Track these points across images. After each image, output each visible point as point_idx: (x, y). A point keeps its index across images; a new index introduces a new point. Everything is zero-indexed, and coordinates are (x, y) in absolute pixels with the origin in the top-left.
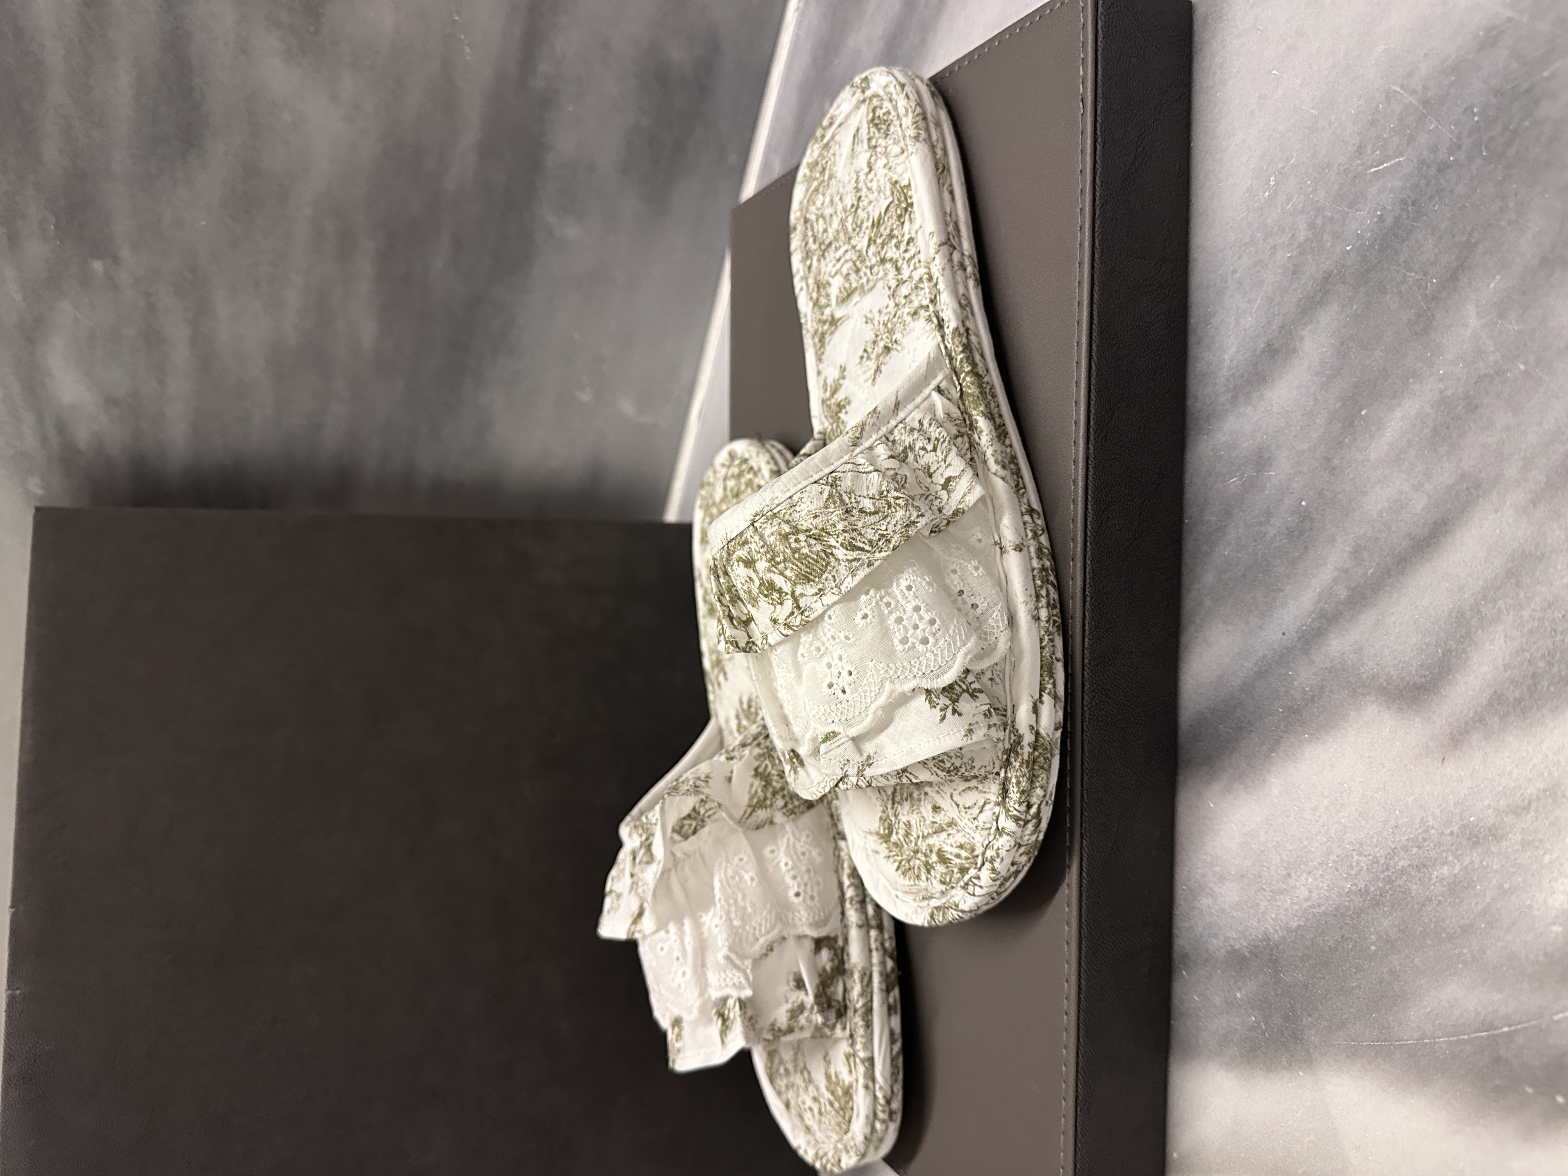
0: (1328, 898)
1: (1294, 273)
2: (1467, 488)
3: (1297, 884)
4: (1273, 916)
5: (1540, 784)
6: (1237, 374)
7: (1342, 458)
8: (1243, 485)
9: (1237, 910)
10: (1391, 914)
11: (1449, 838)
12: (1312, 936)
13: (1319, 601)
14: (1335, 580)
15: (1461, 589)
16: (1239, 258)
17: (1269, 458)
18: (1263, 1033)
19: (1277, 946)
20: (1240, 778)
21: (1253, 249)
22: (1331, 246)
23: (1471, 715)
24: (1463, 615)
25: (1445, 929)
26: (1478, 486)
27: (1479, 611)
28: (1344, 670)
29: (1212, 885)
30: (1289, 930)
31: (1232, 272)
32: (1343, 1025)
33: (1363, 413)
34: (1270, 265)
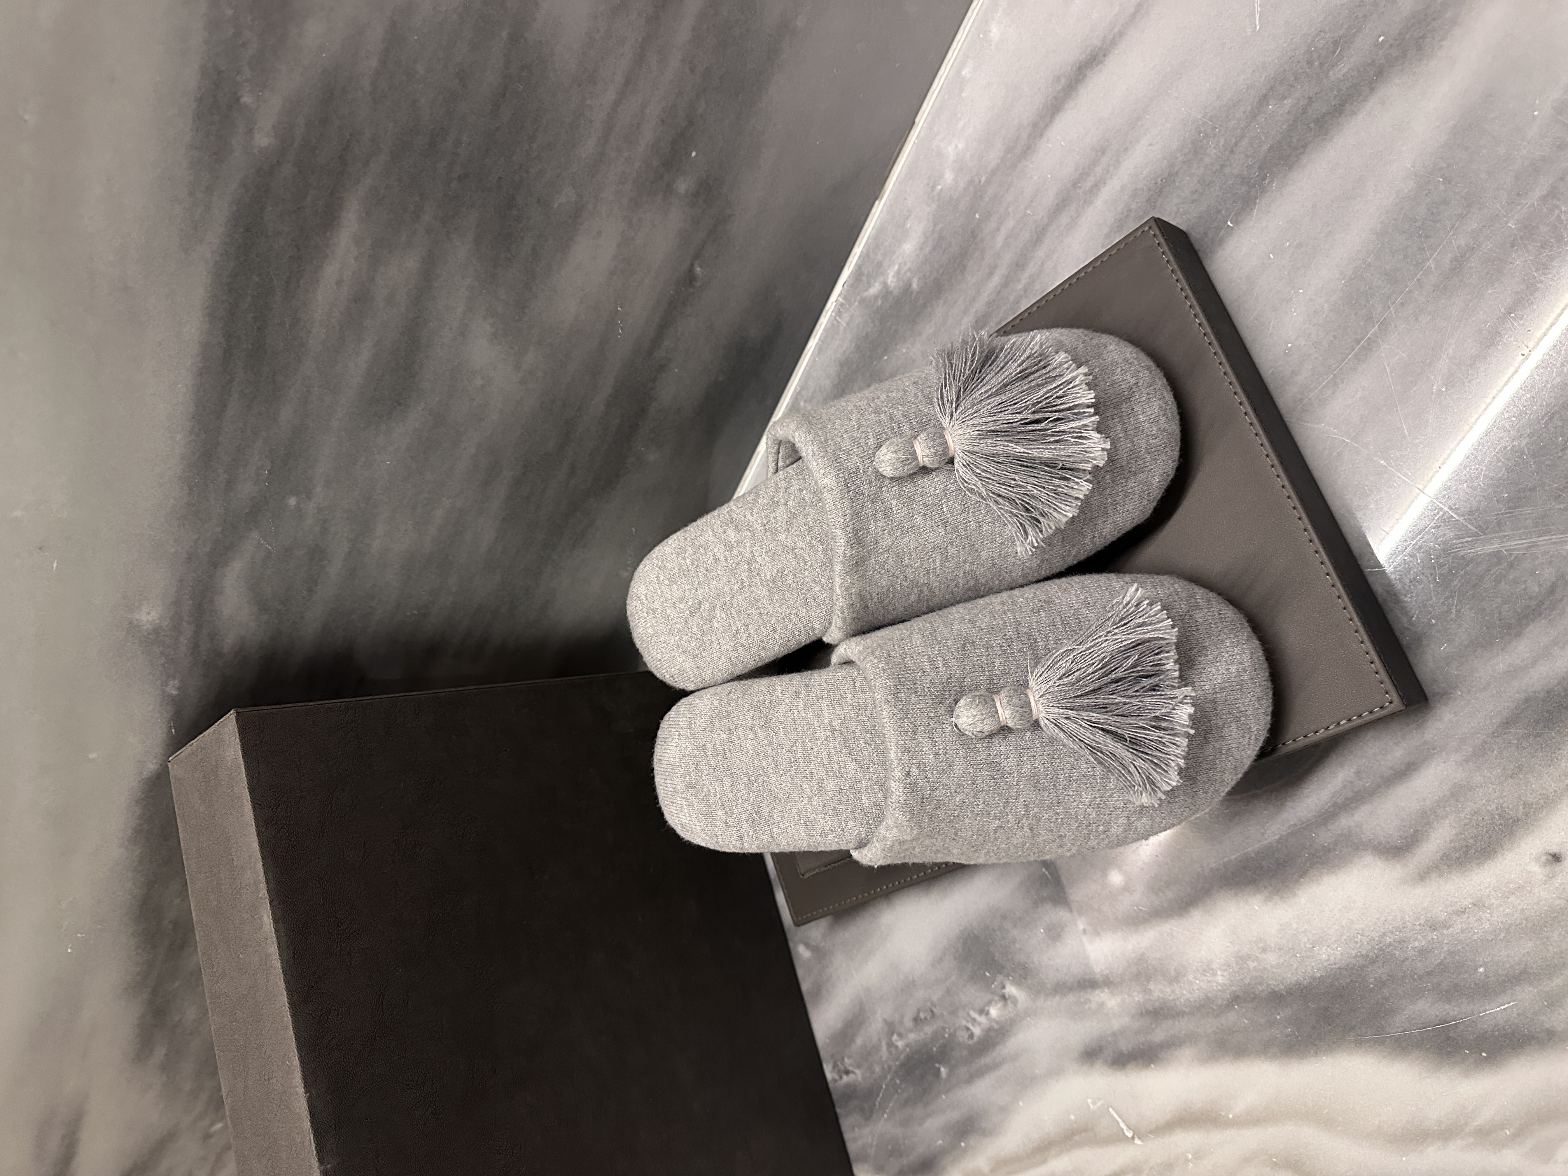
0: (1341, 960)
2: (1428, 749)
3: (1320, 952)
4: (1303, 971)
5: (1470, 900)
9: (1277, 968)
10: (1383, 967)
11: (1419, 927)
12: (1330, 980)
13: (1333, 797)
14: (1345, 787)
15: (1424, 800)
18: (1297, 1037)
19: (1306, 987)
20: (1278, 892)
23: (1431, 863)
24: (1426, 813)
25: (1416, 974)
26: (1434, 749)
27: (1435, 812)
28: (1350, 836)
29: (1258, 955)
30: (1314, 979)
32: (1353, 1028)
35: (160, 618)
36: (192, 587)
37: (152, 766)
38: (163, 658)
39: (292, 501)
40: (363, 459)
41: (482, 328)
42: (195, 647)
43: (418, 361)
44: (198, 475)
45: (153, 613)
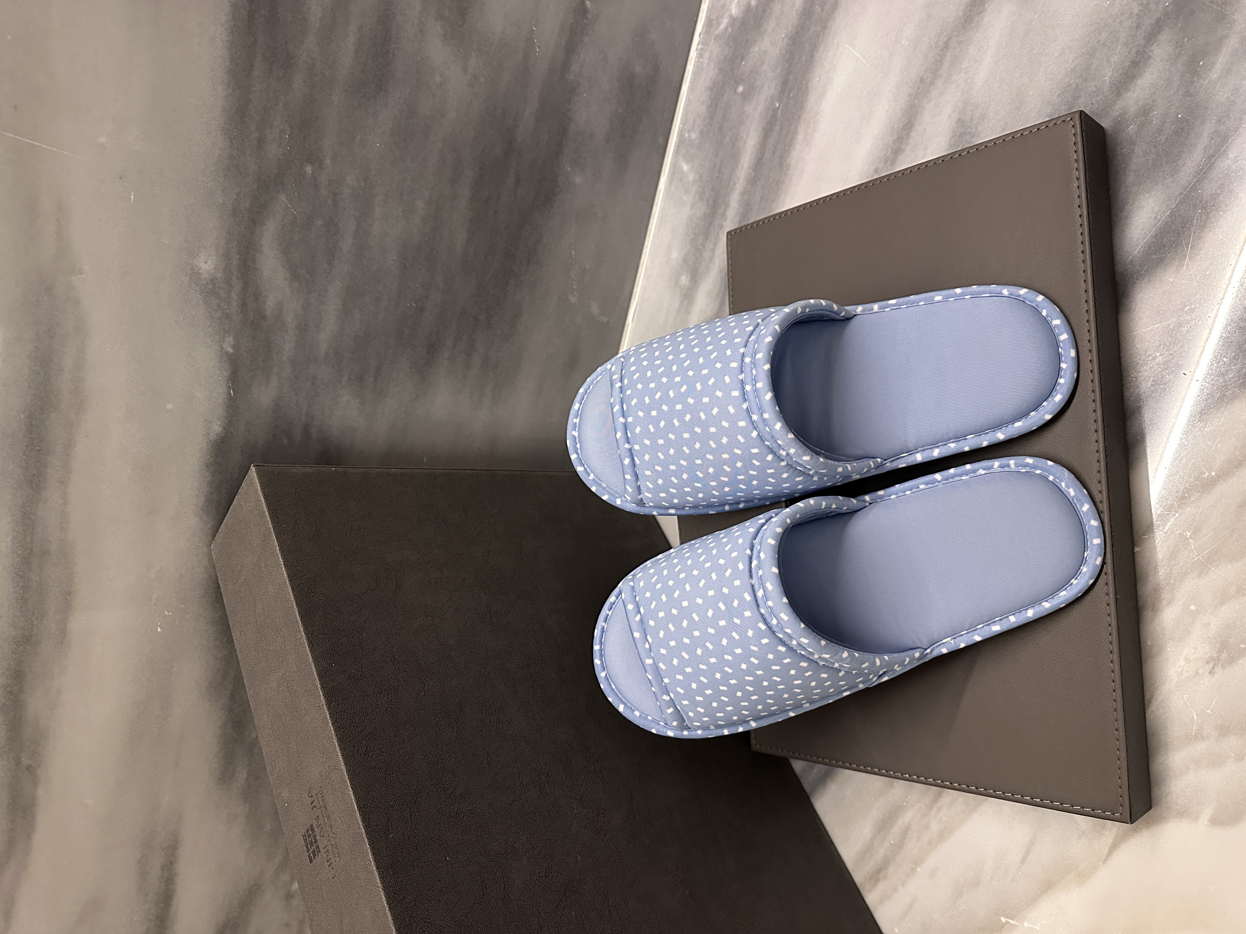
1: (1137, 27)
6: (1116, 82)
7: (1196, 87)
8: (1138, 126)
16: (1100, 35)
17: (1150, 108)
21: (1107, 28)
22: (1156, 8)
31: (1097, 42)
33: (1201, 63)
34: (1121, 30)
35: (215, 268)
36: (238, 241)
37: (217, 428)
38: (220, 311)
39: (309, 169)
40: (359, 137)
41: (435, 28)
42: (243, 305)
43: (391, 51)
44: (235, 128)
45: (209, 262)
